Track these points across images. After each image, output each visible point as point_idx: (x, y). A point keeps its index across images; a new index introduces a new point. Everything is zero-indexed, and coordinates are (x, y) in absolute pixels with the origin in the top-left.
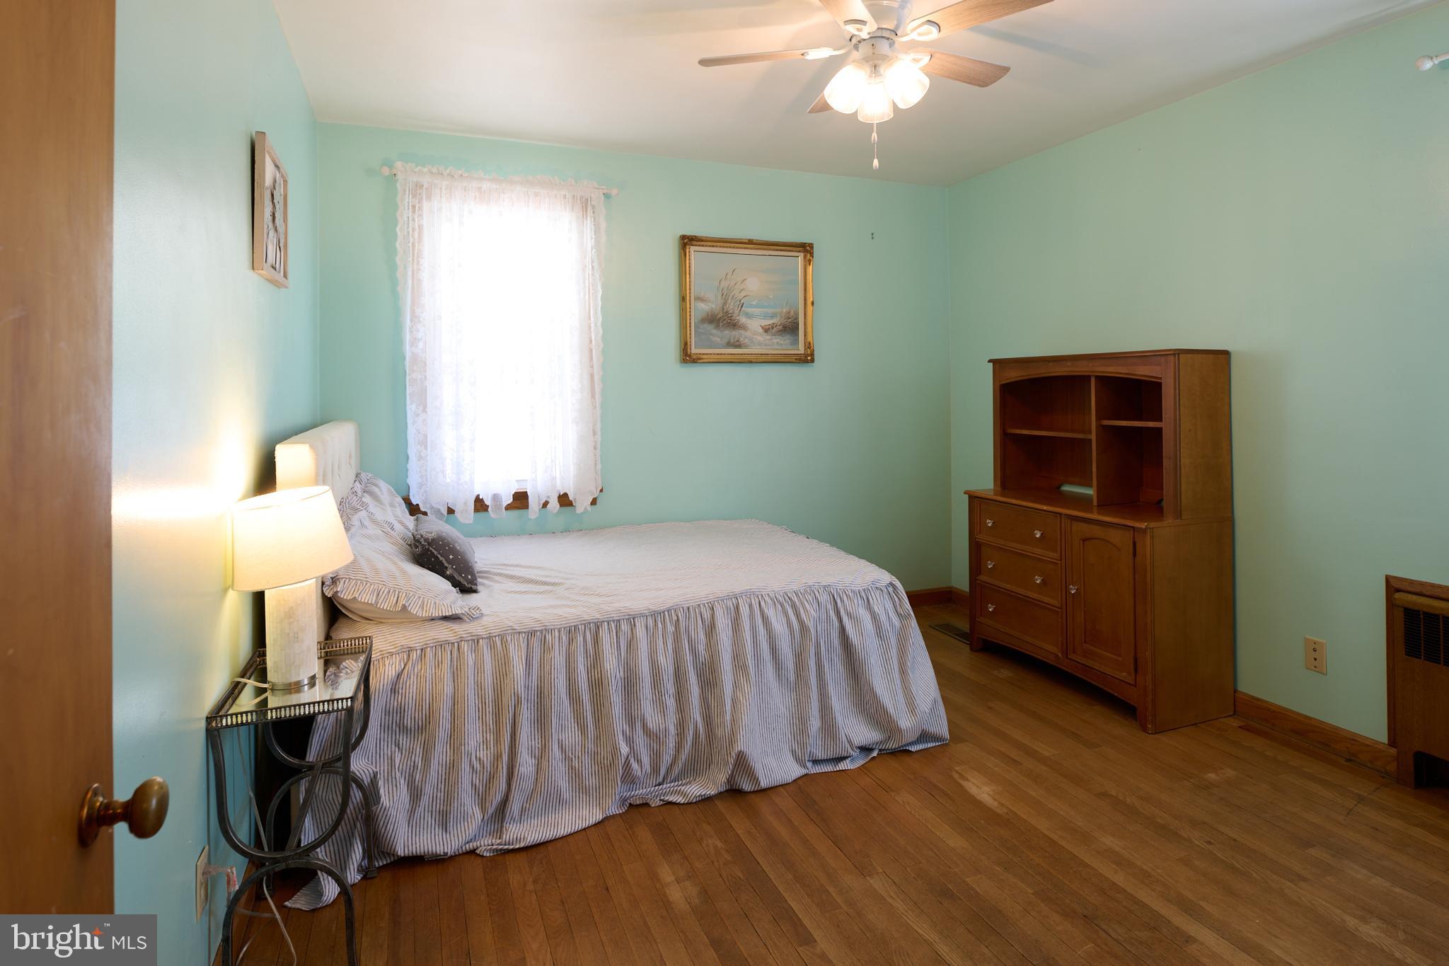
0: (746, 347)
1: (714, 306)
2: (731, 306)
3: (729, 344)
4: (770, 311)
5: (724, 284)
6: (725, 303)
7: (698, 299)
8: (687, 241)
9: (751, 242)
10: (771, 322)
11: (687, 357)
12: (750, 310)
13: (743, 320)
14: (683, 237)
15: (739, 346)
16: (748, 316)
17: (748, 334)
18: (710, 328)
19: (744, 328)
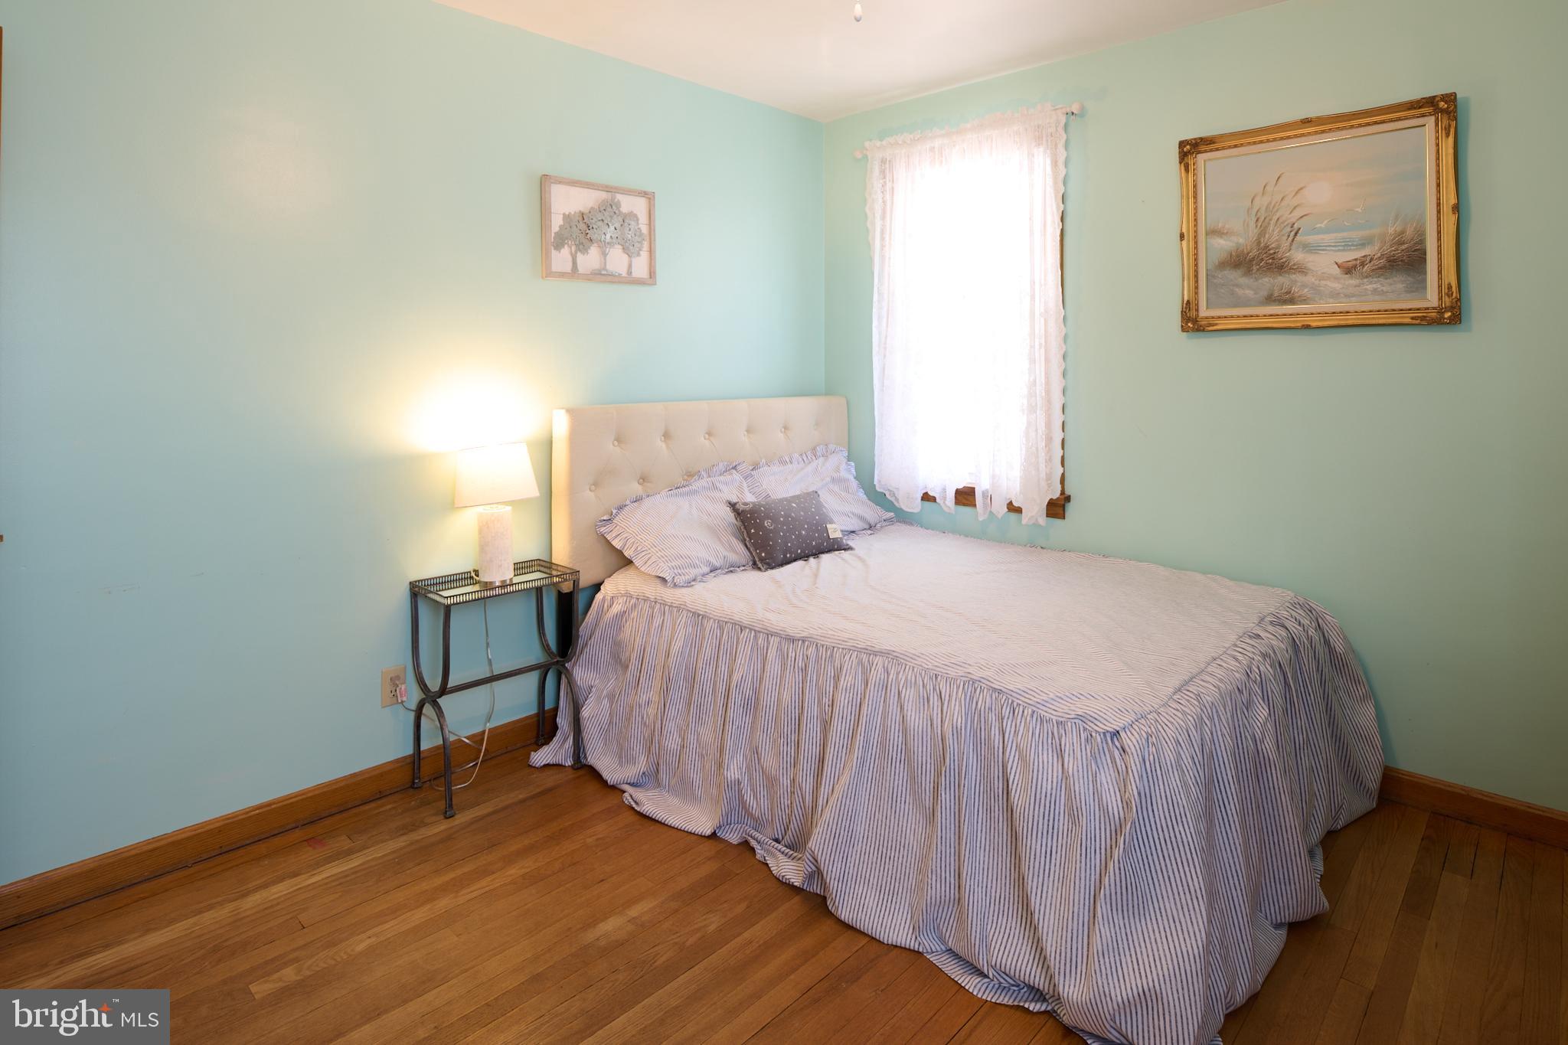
0: (1305, 300)
1: (1241, 241)
2: (1275, 236)
3: (1270, 299)
4: (1357, 235)
5: (1262, 202)
6: (1262, 234)
7: (1213, 232)
8: (1189, 150)
9: (1307, 122)
10: (1358, 254)
11: (1192, 322)
12: (1312, 239)
13: (1298, 256)
14: (1182, 144)
15: (1292, 301)
16: (1308, 248)
17: (1310, 279)
18: (1234, 276)
19: (1301, 269)
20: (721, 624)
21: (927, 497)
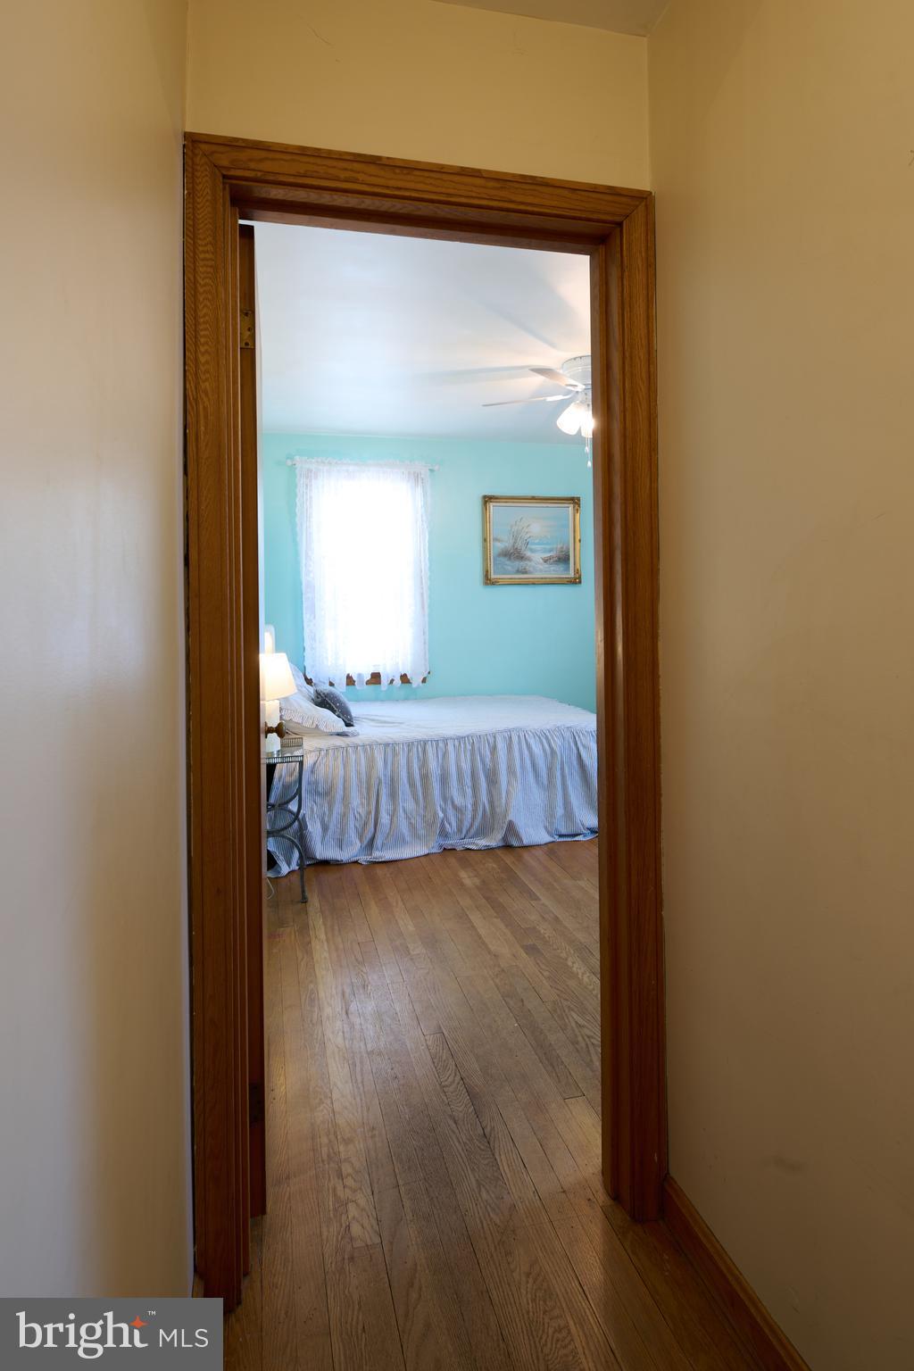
0: (530, 573)
1: (507, 545)
2: (519, 544)
3: (518, 572)
4: (548, 547)
5: (515, 528)
6: (515, 543)
7: (496, 540)
8: (487, 499)
9: (533, 498)
10: (549, 555)
11: (488, 581)
12: (533, 547)
13: (528, 554)
14: (485, 497)
15: (526, 573)
16: (532, 551)
17: (533, 564)
18: (503, 559)
19: (529, 559)
20: (410, 745)
21: (350, 681)
